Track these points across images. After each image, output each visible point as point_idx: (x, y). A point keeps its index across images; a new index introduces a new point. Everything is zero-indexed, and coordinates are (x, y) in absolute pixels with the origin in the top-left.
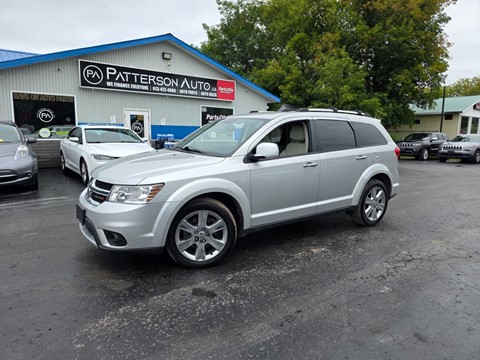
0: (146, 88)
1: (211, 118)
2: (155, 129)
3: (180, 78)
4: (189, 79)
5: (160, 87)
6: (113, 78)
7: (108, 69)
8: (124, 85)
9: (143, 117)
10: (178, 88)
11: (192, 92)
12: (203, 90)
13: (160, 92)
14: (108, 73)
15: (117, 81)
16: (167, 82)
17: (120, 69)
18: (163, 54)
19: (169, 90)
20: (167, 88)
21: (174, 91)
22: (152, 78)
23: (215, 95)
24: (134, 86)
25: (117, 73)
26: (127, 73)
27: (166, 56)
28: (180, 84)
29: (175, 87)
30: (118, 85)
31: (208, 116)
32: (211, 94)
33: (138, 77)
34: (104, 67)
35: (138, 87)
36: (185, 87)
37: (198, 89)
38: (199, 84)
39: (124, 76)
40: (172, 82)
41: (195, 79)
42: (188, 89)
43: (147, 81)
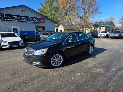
0: (17, 20)
1: (39, 28)
2: (21, 32)
3: (28, 17)
4: (31, 18)
5: (22, 20)
6: (6, 18)
7: (5, 15)
8: (10, 20)
9: (17, 29)
10: (28, 20)
11: (32, 21)
13: (22, 21)
14: (5, 16)
15: (8, 19)
16: (24, 18)
17: (8, 15)
18: (22, 10)
19: (25, 21)
20: (24, 20)
21: (26, 21)
22: (19, 18)
23: (39, 22)
24: (14, 20)
25: (8, 16)
27: (23, 11)
28: (28, 19)
29: (26, 20)
30: (8, 20)
31: (37, 28)
32: (38, 22)
33: (15, 17)
34: (3, 15)
35: (15, 20)
36: (30, 20)
37: (34, 21)
38: (34, 19)
39: (10, 17)
40: (26, 19)
41: (33, 18)
42: (31, 21)
43: (18, 18)
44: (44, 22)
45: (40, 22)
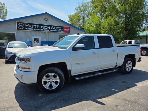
0: (39, 30)
3: (51, 26)
4: (54, 26)
5: (44, 29)
6: (27, 27)
7: (26, 24)
8: (31, 29)
10: (50, 29)
11: (55, 31)
12: (59, 30)
13: (44, 31)
15: (29, 28)
17: (30, 24)
18: (45, 19)
19: (47, 30)
20: (46, 29)
22: (41, 27)
23: (63, 31)
24: (35, 29)
26: (32, 25)
31: (61, 38)
32: (61, 31)
33: (36, 26)
34: (24, 24)
37: (57, 30)
38: (57, 28)
39: (31, 26)
40: (48, 28)
41: (56, 26)
42: (53, 30)
43: (39, 27)
44: (69, 32)
45: (65, 31)
